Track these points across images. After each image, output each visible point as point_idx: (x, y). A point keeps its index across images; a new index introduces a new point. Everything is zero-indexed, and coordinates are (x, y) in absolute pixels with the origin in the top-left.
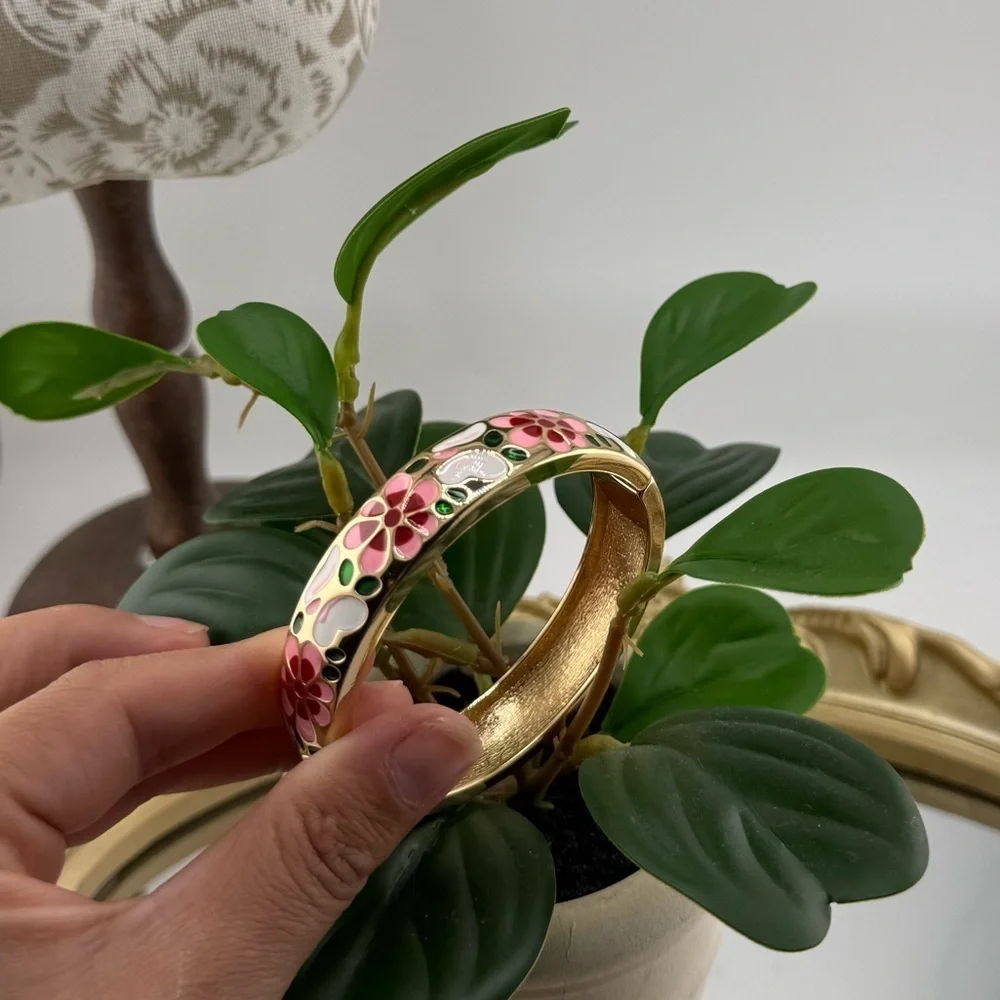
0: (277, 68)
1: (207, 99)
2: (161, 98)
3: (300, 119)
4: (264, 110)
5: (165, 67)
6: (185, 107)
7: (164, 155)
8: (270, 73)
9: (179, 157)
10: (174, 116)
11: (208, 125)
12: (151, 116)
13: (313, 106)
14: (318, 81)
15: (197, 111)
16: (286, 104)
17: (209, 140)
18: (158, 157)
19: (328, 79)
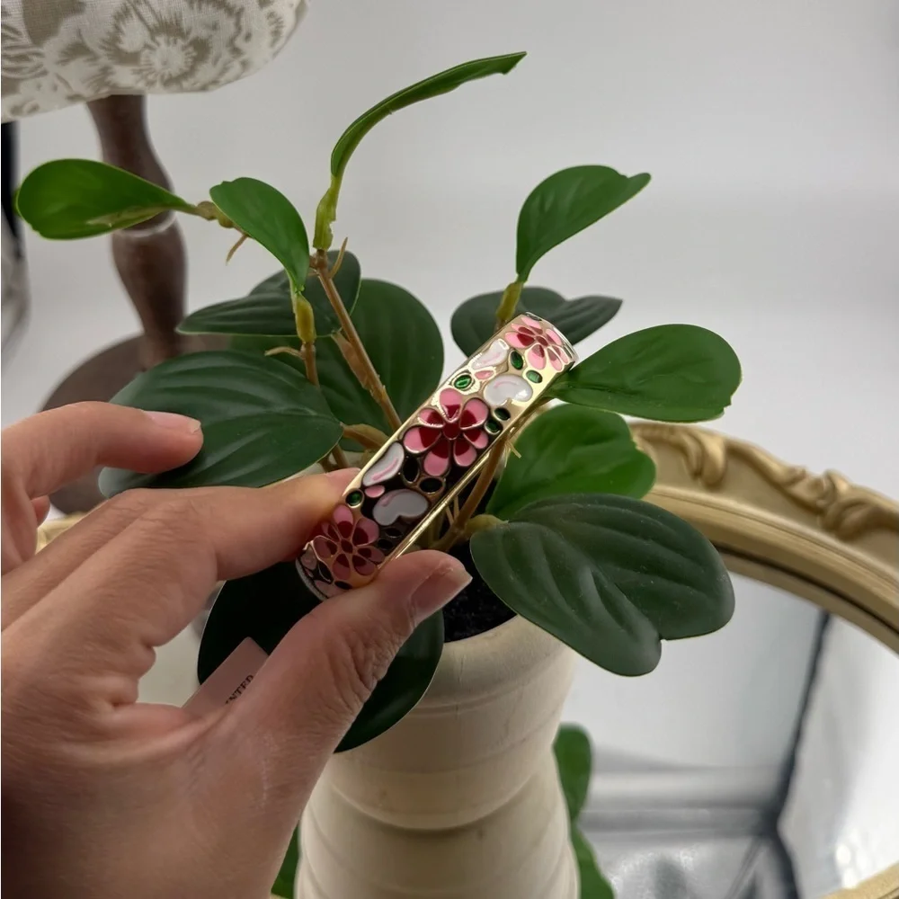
0: (242, 10)
1: (188, 33)
2: (154, 32)
3: (258, 49)
4: (232, 41)
5: (157, 8)
6: (172, 39)
7: (156, 75)
8: (236, 13)
9: (166, 77)
10: (163, 46)
11: (189, 53)
12: (147, 46)
13: (268, 39)
14: (272, 20)
15: (180, 42)
16: (248, 37)
17: (190, 64)
18: (151, 77)
19: (280, 18)
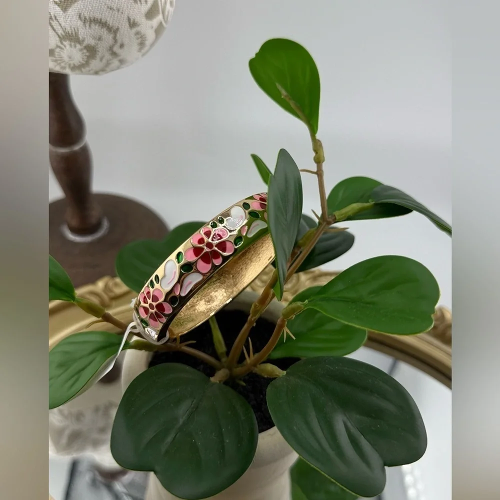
0: (118, 29)
1: (83, 41)
2: (62, 39)
3: (131, 52)
4: (111, 49)
5: (63, 24)
6: (73, 44)
7: (66, 64)
8: (113, 31)
9: (72, 66)
10: (68, 47)
11: (84, 53)
12: (58, 47)
13: (135, 47)
14: (139, 36)
15: (78, 46)
16: (122, 46)
17: (85, 60)
18: (63, 64)
19: (144, 35)
